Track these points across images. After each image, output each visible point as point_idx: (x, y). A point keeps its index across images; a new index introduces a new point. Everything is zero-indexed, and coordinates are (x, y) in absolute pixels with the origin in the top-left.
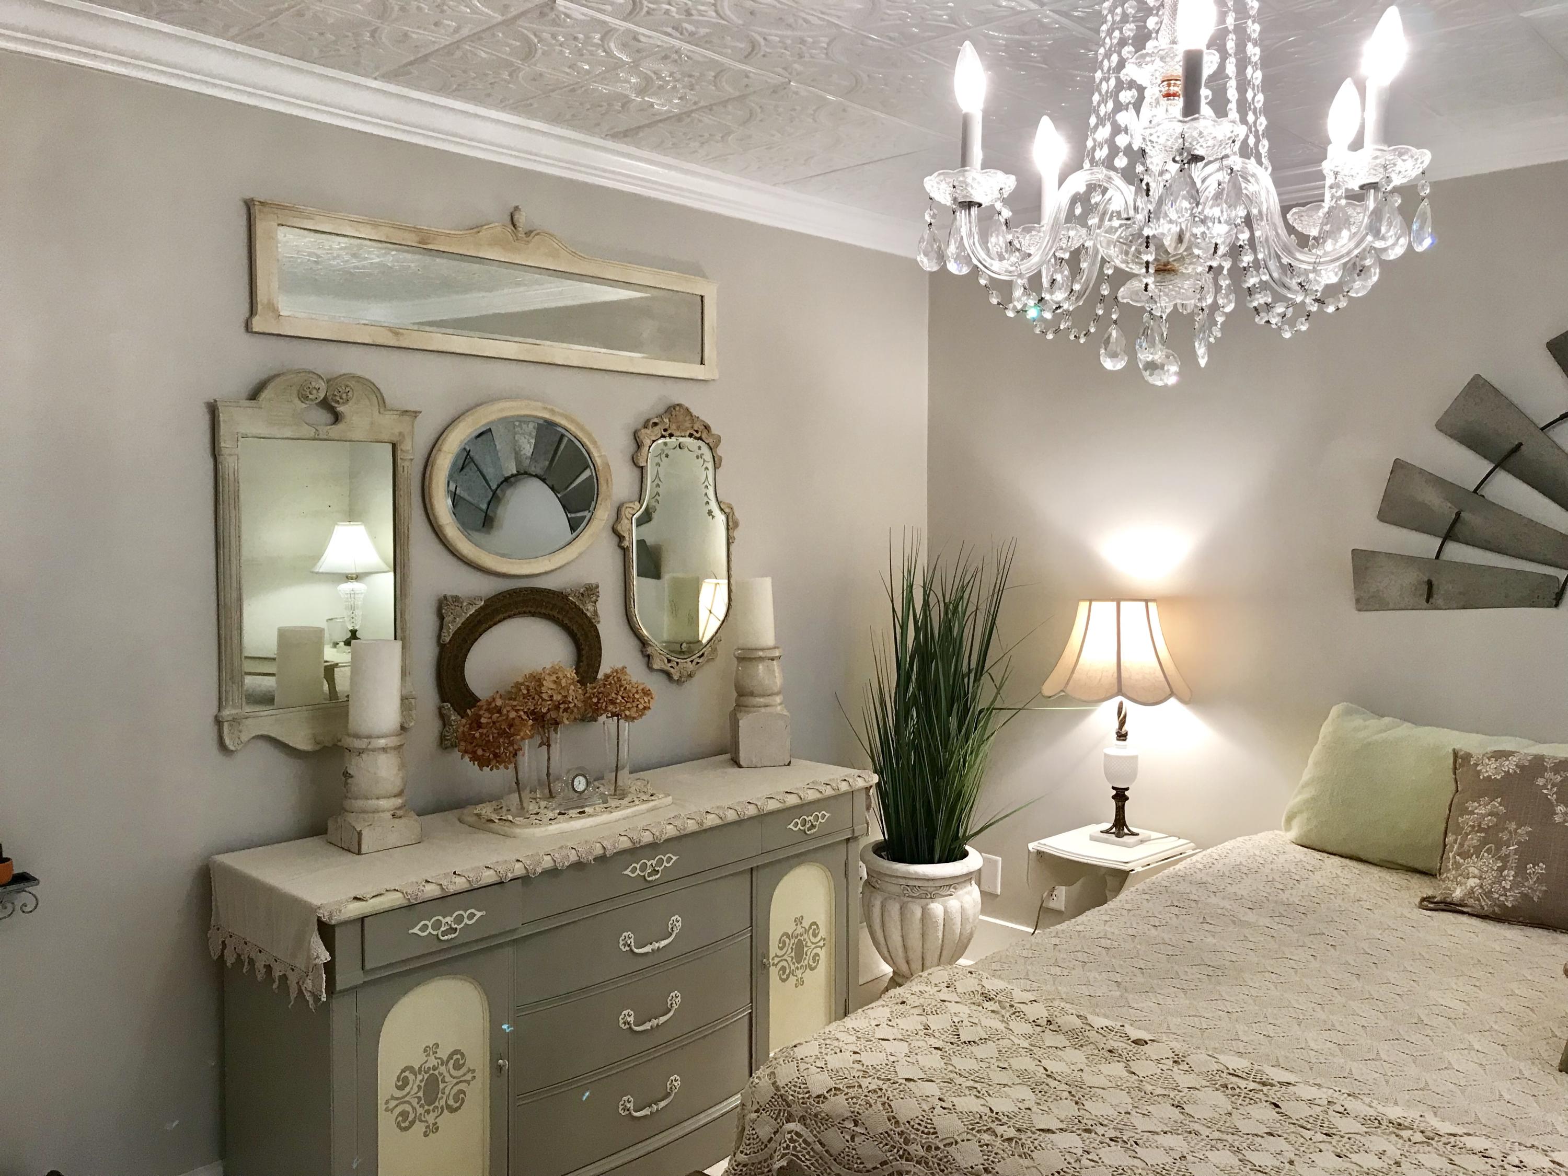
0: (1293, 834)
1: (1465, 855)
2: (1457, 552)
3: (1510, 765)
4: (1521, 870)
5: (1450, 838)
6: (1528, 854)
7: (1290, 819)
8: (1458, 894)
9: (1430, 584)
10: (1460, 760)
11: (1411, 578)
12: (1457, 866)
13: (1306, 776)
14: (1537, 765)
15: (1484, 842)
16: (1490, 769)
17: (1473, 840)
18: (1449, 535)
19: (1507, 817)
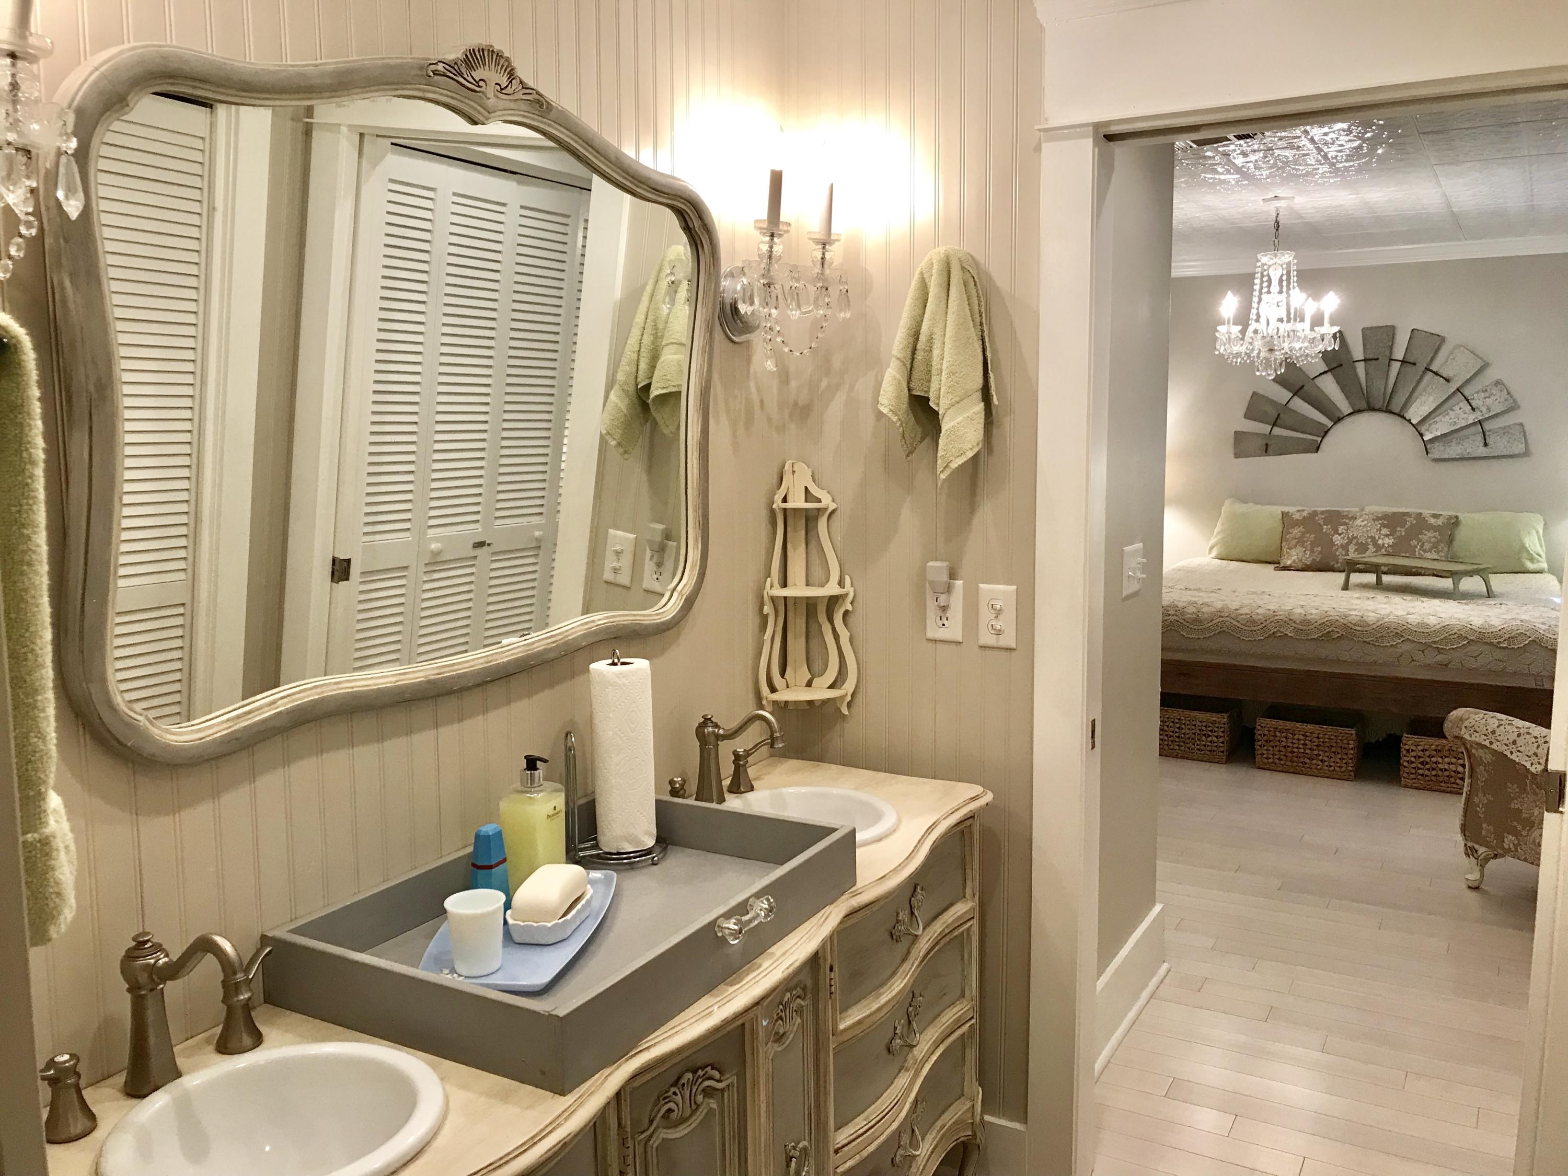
0: (1214, 553)
1: (1290, 549)
2: (1277, 431)
3: (1305, 514)
4: (1312, 551)
5: (1284, 544)
6: (1314, 544)
7: (1211, 548)
8: (1289, 563)
9: (1267, 445)
10: (1285, 515)
11: (1260, 443)
12: (1288, 553)
13: (1216, 530)
14: (1315, 513)
15: (1298, 543)
16: (1297, 516)
17: (1294, 542)
18: (1274, 424)
19: (1306, 532)
